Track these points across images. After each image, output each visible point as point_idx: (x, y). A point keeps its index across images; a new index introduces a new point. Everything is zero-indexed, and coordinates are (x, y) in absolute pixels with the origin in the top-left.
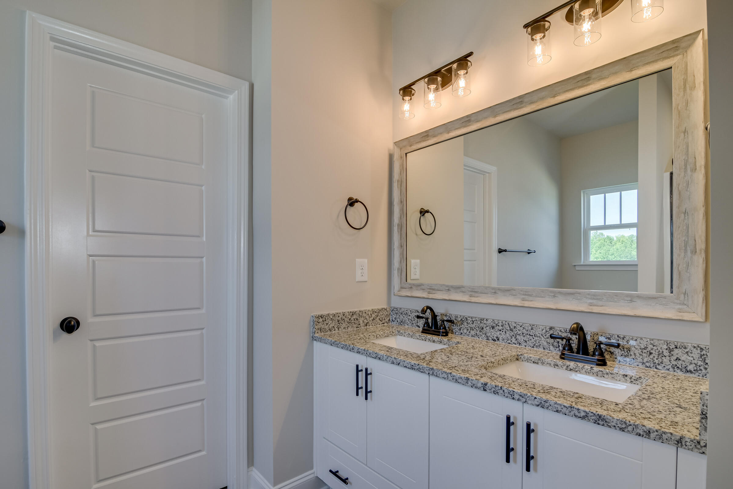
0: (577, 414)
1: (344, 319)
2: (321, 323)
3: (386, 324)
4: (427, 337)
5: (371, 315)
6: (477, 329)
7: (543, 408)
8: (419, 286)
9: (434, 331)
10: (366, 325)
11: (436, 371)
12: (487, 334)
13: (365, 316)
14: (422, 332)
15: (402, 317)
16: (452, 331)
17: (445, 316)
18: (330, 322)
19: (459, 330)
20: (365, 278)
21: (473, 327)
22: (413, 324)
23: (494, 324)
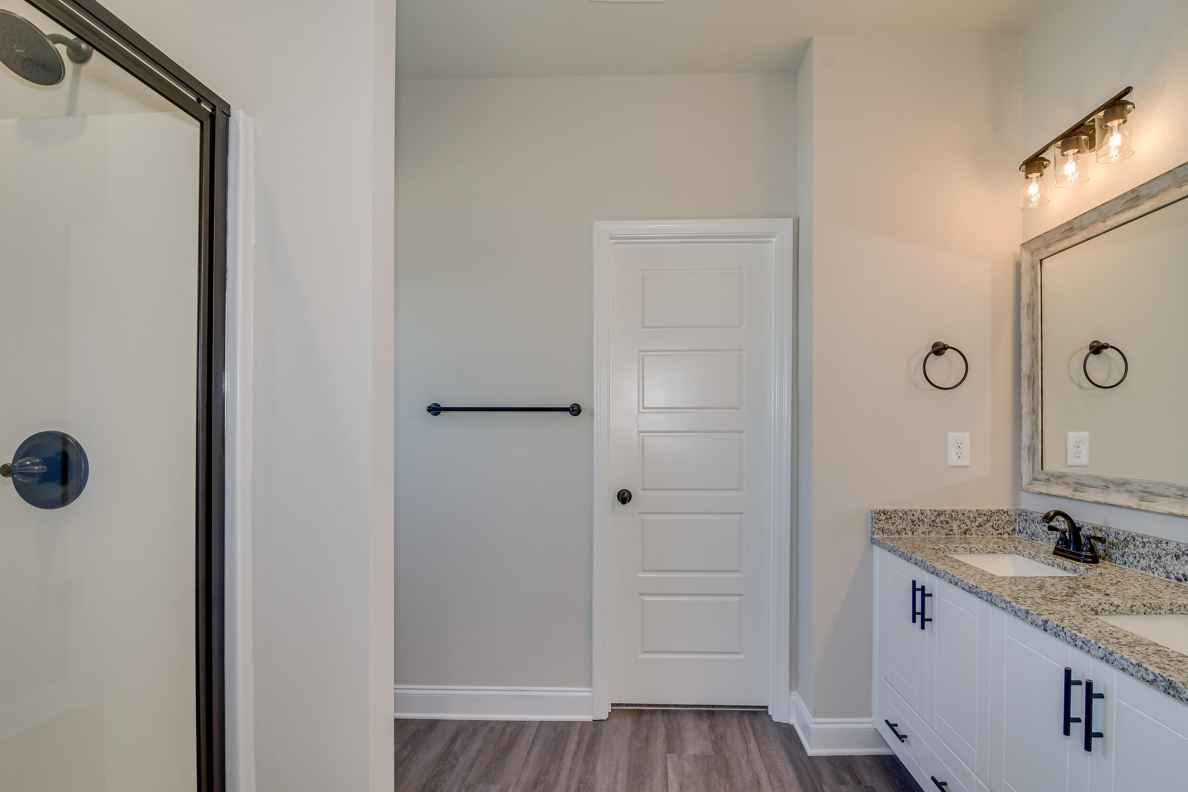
0: (1145, 676)
1: (922, 520)
2: (884, 521)
3: (1006, 536)
4: (1055, 561)
5: (975, 518)
6: (1151, 557)
7: (1108, 662)
8: (1060, 478)
9: (1072, 553)
10: (965, 534)
11: (994, 598)
12: (1168, 568)
13: (962, 519)
14: (1054, 553)
15: (1034, 527)
16: (1110, 557)
17: (1099, 530)
18: (899, 521)
19: (1121, 556)
20: (966, 461)
21: (1144, 554)
22: (1050, 539)
23: (1178, 551)
